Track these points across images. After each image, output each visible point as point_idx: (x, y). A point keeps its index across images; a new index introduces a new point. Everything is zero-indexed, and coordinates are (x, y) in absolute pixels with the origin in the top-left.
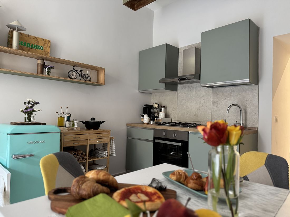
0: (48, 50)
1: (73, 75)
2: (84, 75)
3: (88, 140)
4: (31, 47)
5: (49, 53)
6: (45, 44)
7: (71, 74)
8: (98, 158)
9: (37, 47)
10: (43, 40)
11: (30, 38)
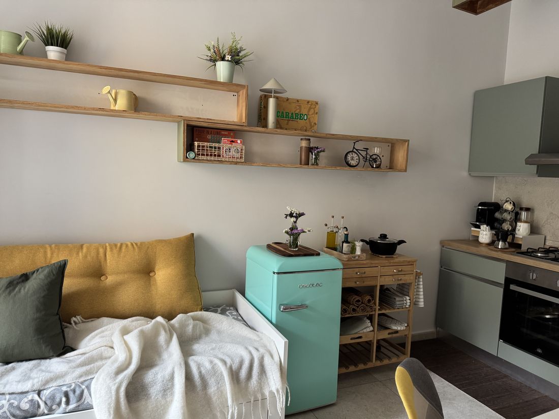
0: (315, 119)
1: (352, 159)
2: (371, 156)
3: (379, 277)
4: (291, 118)
5: (316, 124)
6: (310, 108)
7: (349, 158)
8: (394, 308)
9: (299, 117)
10: (308, 102)
11: (290, 103)
